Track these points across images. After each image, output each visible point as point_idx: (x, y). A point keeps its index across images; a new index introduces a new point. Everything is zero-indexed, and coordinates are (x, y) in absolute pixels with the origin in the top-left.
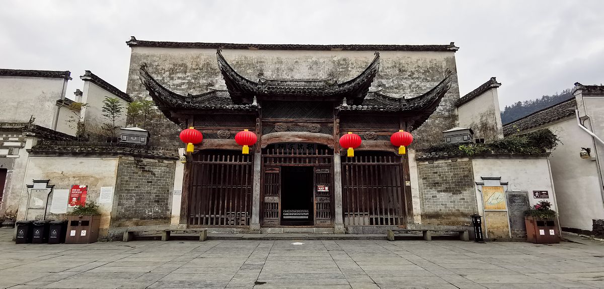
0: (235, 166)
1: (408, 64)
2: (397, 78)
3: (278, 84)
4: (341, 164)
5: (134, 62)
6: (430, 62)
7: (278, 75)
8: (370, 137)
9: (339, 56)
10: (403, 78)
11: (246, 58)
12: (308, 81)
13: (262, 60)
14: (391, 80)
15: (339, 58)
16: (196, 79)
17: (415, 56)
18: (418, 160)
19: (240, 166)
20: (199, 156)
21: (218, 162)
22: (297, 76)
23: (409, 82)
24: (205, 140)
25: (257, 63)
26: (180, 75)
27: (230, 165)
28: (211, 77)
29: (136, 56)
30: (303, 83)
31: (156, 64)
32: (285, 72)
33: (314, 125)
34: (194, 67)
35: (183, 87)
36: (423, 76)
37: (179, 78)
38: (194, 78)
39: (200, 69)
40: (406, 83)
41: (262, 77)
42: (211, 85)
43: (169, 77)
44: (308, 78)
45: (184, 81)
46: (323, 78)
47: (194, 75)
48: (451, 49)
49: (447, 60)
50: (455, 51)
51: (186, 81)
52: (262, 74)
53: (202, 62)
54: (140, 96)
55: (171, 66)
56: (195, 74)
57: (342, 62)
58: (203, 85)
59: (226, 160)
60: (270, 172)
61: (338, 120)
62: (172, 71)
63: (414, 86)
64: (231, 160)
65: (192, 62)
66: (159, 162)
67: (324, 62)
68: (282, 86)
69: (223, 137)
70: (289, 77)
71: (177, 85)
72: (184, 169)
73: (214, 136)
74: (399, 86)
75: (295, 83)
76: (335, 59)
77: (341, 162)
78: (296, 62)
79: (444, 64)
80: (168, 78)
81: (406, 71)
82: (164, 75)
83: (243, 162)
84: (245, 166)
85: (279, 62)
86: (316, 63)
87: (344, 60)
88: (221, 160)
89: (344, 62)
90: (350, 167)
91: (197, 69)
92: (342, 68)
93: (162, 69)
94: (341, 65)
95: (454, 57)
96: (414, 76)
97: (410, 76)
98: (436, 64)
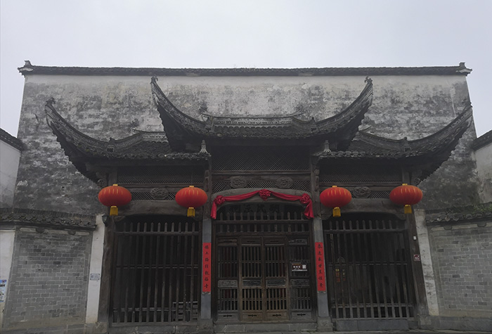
0: (176, 237)
1: (403, 92)
2: (389, 112)
3: (228, 122)
4: (324, 232)
5: (29, 95)
6: (434, 89)
7: (228, 110)
8: (362, 194)
9: (311, 83)
10: (397, 112)
11: (182, 87)
12: (269, 118)
13: (205, 90)
14: (381, 115)
15: (310, 86)
16: (113, 117)
17: (413, 82)
18: (428, 224)
19: (183, 237)
20: (125, 224)
21: (152, 232)
22: (254, 111)
23: (406, 117)
24: (133, 202)
25: (198, 93)
26: (91, 112)
27: (169, 237)
28: (135, 114)
29: (31, 88)
30: (262, 121)
31: (59, 97)
32: (236, 106)
33: (283, 178)
34: (111, 100)
35: (96, 128)
36: (425, 109)
37: (90, 116)
38: (110, 116)
39: (120, 103)
40: (402, 118)
41: (205, 113)
42: (135, 124)
43: (77, 115)
44: (267, 113)
45: (97, 120)
46: (289, 112)
47: (111, 112)
48: (461, 71)
49: (457, 86)
50: (466, 74)
51: (101, 120)
52: (206, 109)
53: (122, 94)
54: (36, 141)
55: (80, 100)
56: (113, 110)
57: (313, 92)
58: (124, 126)
59: (162, 230)
60: (225, 244)
61: (317, 172)
62: (81, 107)
63: (412, 122)
64: (169, 230)
65: (109, 93)
66: (70, 233)
67: (290, 91)
68: (234, 125)
69: (158, 198)
70: (242, 113)
71: (89, 126)
72: (104, 244)
73: (147, 196)
74: (394, 123)
75: (250, 120)
76: (304, 87)
77: (323, 229)
78: (251, 92)
79: (453, 92)
80: (76, 117)
81: (401, 103)
82: (70, 113)
83: (186, 232)
84: (189, 237)
85: (228, 93)
86: (279, 93)
87: (317, 88)
88: (155, 230)
89: (317, 91)
90: (335, 235)
91: (115, 103)
92: (315, 99)
93: (68, 104)
94: (313, 95)
95: (466, 82)
96: (413, 109)
97: (406, 108)
98: (441, 92)
